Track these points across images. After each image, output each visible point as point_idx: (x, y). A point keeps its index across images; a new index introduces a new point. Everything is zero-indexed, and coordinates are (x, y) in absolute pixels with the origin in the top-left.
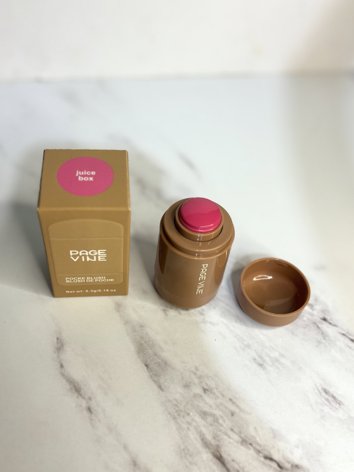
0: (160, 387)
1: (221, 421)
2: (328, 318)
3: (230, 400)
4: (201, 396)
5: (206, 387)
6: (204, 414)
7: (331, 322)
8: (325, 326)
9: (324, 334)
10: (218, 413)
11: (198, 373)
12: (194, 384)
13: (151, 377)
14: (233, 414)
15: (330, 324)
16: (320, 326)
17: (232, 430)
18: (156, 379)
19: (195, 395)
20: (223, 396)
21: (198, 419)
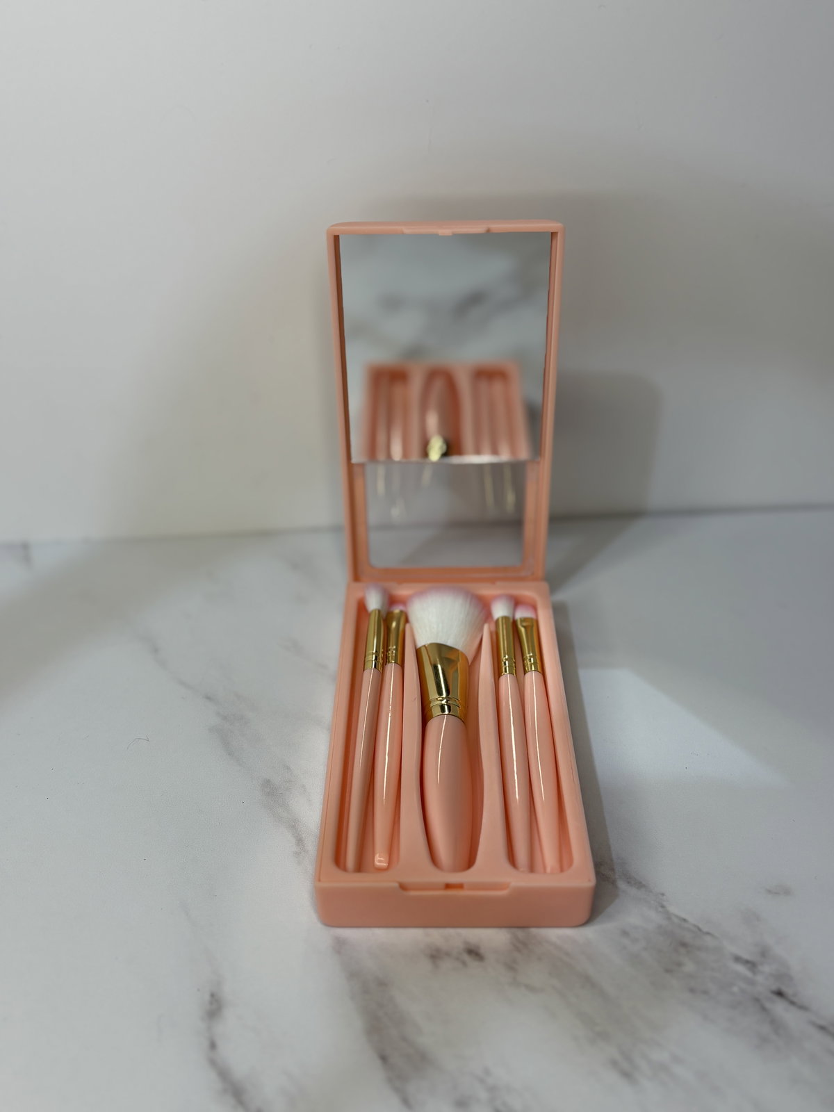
2: (788, 991)
7: (795, 999)
8: (779, 1007)
9: (776, 1025)
11: (488, 1080)
12: (478, 1101)
13: (390, 1080)
15: (792, 1003)
16: (768, 1005)
18: (399, 1085)
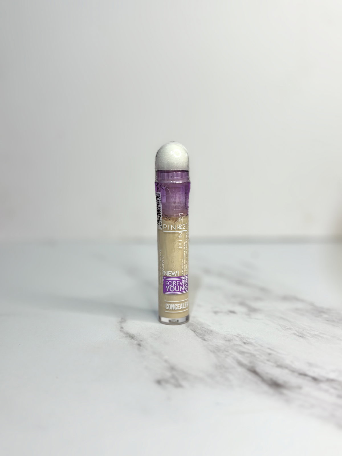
0: (204, 340)
1: (258, 356)
3: (269, 348)
4: (241, 345)
5: (246, 342)
6: (242, 353)
10: (255, 353)
11: (239, 336)
12: (235, 340)
13: (197, 335)
14: (270, 354)
17: (268, 360)
18: (201, 336)
19: (235, 345)
20: (262, 346)
21: (236, 354)
